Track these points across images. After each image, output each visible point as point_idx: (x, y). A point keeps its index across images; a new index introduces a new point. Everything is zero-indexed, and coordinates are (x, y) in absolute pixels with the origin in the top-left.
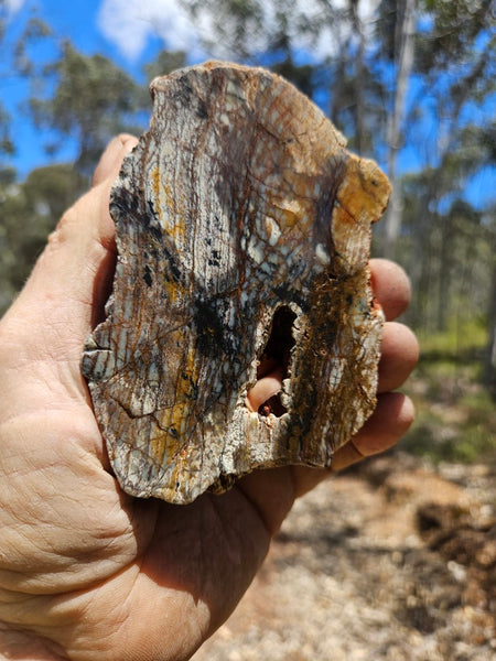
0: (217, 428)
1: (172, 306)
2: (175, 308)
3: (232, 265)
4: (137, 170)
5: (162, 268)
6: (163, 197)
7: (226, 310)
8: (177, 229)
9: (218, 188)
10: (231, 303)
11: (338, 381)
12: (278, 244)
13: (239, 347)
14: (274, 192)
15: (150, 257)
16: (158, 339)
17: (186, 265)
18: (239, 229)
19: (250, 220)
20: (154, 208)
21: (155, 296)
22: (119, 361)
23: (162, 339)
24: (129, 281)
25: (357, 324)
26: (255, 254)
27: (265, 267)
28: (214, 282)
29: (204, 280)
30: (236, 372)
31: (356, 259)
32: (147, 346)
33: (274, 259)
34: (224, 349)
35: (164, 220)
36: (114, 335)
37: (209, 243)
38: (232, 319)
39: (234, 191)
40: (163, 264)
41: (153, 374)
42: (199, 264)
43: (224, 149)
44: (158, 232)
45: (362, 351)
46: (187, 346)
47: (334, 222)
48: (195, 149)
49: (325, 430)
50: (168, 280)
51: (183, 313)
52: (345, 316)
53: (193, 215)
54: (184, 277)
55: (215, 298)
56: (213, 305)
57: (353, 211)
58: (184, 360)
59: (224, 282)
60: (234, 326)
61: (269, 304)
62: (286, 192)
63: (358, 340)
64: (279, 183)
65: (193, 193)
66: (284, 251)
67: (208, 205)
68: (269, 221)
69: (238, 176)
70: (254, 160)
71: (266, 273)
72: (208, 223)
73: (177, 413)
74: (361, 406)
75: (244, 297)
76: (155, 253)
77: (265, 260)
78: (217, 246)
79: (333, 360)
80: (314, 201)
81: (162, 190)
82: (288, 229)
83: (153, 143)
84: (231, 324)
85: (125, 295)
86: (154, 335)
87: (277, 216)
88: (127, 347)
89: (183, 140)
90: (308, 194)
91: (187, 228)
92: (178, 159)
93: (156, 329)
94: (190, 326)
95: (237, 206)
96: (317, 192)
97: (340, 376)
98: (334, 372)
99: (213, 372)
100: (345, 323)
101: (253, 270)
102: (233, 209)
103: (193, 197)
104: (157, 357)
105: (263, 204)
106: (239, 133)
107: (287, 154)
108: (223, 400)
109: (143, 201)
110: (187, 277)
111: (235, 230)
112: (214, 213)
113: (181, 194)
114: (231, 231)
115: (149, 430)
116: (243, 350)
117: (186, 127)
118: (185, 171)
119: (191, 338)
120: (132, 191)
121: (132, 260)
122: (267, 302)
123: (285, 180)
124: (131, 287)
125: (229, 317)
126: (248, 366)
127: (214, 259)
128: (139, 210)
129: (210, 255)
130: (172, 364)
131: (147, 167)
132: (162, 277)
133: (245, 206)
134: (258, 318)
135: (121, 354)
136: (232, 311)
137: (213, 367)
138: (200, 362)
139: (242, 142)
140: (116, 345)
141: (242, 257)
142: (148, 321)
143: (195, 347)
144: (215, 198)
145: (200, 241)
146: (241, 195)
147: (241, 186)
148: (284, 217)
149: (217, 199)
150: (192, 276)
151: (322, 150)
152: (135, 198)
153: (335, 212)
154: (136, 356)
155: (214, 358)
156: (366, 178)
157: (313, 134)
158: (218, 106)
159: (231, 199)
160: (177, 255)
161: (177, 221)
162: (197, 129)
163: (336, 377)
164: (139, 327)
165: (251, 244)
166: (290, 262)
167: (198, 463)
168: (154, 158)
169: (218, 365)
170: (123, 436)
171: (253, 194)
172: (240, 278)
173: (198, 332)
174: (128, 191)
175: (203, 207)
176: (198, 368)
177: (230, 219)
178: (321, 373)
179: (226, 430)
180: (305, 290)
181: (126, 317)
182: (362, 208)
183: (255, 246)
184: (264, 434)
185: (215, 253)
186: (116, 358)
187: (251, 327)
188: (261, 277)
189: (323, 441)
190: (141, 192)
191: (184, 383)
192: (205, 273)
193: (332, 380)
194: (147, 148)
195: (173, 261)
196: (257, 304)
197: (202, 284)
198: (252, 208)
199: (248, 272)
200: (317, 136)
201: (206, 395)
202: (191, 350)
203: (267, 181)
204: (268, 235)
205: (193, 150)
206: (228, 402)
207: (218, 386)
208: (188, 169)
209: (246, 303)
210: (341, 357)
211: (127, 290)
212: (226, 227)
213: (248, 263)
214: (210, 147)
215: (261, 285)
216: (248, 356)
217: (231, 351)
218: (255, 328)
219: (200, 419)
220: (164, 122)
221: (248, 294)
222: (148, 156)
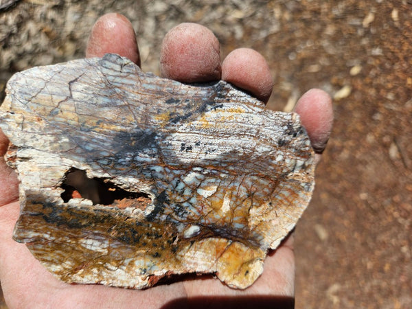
0: (55, 145)
1: (152, 117)
2: (150, 118)
3: (182, 160)
4: (242, 99)
5: (178, 111)
6: (227, 114)
7: (149, 155)
8: (206, 123)
9: (235, 152)
10: (154, 159)
11: (88, 247)
12: (198, 195)
13: (120, 164)
14: (235, 193)
15: (186, 104)
16: (128, 105)
17: (181, 127)
18: (208, 166)
19: (215, 174)
20: (219, 108)
21: (159, 105)
22: (113, 78)
23: (128, 108)
24: (169, 89)
25: (137, 263)
26: (190, 178)
27: (181, 186)
28: (170, 147)
29: (171, 140)
30: (101, 162)
31: (189, 259)
32: (123, 97)
33: (187, 193)
34: (119, 153)
35: (211, 114)
36: (131, 76)
37: (197, 144)
38: (142, 159)
39: (234, 163)
40: (182, 112)
41: (102, 100)
42: (182, 137)
43: (260, 157)
44: (203, 110)
45: (114, 268)
46: (122, 125)
47: (217, 240)
48: (259, 137)
49: (47, 236)
50: (170, 115)
51: (147, 124)
52: (143, 251)
53: (215, 134)
54: (173, 126)
55: (158, 147)
56: (153, 146)
57: (226, 256)
58: (111, 122)
59: (170, 155)
60: (136, 161)
61: (153, 188)
62: (235, 202)
63: (123, 264)
64: (241, 196)
65: (230, 135)
66: (193, 200)
67: (223, 145)
68: (214, 188)
69: (243, 166)
70: (255, 178)
71: (177, 186)
72: (211, 144)
73: (71, 116)
74: (65, 269)
75: (158, 169)
76: (189, 107)
77: (187, 186)
78: (195, 150)
79: (107, 242)
80: (231, 224)
81: (230, 114)
82: (209, 203)
83: (260, 110)
84: (138, 158)
85: (161, 85)
86: (131, 103)
87: (219, 195)
88: (123, 84)
89: (264, 129)
90: (236, 219)
91: (207, 130)
92: (251, 126)
93: (136, 104)
94: (138, 128)
95: (223, 165)
96: (237, 226)
97: (93, 248)
98: (97, 243)
99: (102, 143)
100: (138, 252)
101: (179, 176)
102: (221, 162)
103: (227, 135)
104: (115, 103)
105: (226, 184)
106: (272, 168)
107: (261, 203)
108: (79, 150)
109: (223, 101)
110: (173, 128)
111: (207, 164)
112: (217, 149)
113: (229, 127)
114: (207, 160)
115: (59, 95)
116: (118, 167)
117: (272, 132)
118: (244, 130)
119: (128, 128)
120: (228, 95)
121: (184, 92)
122: (155, 187)
123: (244, 201)
124: (165, 90)
125: (144, 157)
126: (105, 171)
127: (186, 148)
128: (217, 98)
129: (188, 145)
130: (109, 114)
131: (245, 105)
132: (173, 111)
133: (224, 171)
134: (143, 179)
135: (118, 80)
136: (149, 159)
137: (106, 144)
138: (110, 134)
139: (266, 170)
140: (125, 77)
141: (188, 168)
142: (142, 99)
143: (121, 131)
144: (228, 149)
145: (199, 138)
146: (231, 168)
147: (237, 168)
148: (218, 200)
149: (227, 151)
150: (174, 131)
151: (267, 229)
152: (224, 97)
153: (223, 241)
154: (117, 89)
155: (112, 145)
156: (250, 266)
157: (278, 223)
158: (288, 154)
159: (228, 160)
160: (188, 122)
161: (211, 123)
162: (271, 139)
163: (93, 245)
164: (138, 93)
165: (198, 175)
166: (185, 205)
167: (28, 129)
168: (251, 111)
169: (107, 147)
170: (56, 77)
171: (233, 177)
172: (173, 166)
173: (132, 134)
174: (228, 92)
175: (221, 141)
176: (105, 133)
177: (214, 160)
178: (96, 232)
179: (54, 152)
180: (164, 217)
181: (145, 85)
182: (228, 264)
183: (196, 177)
184: (47, 183)
185: (190, 148)
186: (116, 76)
187: (136, 174)
188: (174, 182)
189: (37, 234)
190: (228, 101)
191: (95, 122)
192: (176, 140)
193: (90, 242)
194: (257, 106)
195: (184, 119)
196: (153, 179)
197: (168, 138)
198: (223, 175)
199: (177, 172)
200: (276, 225)
201: (84, 138)
202: (119, 128)
203: (242, 188)
204: (204, 188)
205: (257, 137)
206: (77, 154)
207: (90, 147)
208: (245, 132)
209: (154, 170)
210: (109, 249)
211: (164, 86)
212: (208, 157)
213: (184, 172)
214: (261, 148)
215: (168, 182)
216: (113, 171)
217: (117, 158)
218: (134, 177)
219: (64, 133)
220: (273, 117)
221: (161, 172)
222: (252, 107)
